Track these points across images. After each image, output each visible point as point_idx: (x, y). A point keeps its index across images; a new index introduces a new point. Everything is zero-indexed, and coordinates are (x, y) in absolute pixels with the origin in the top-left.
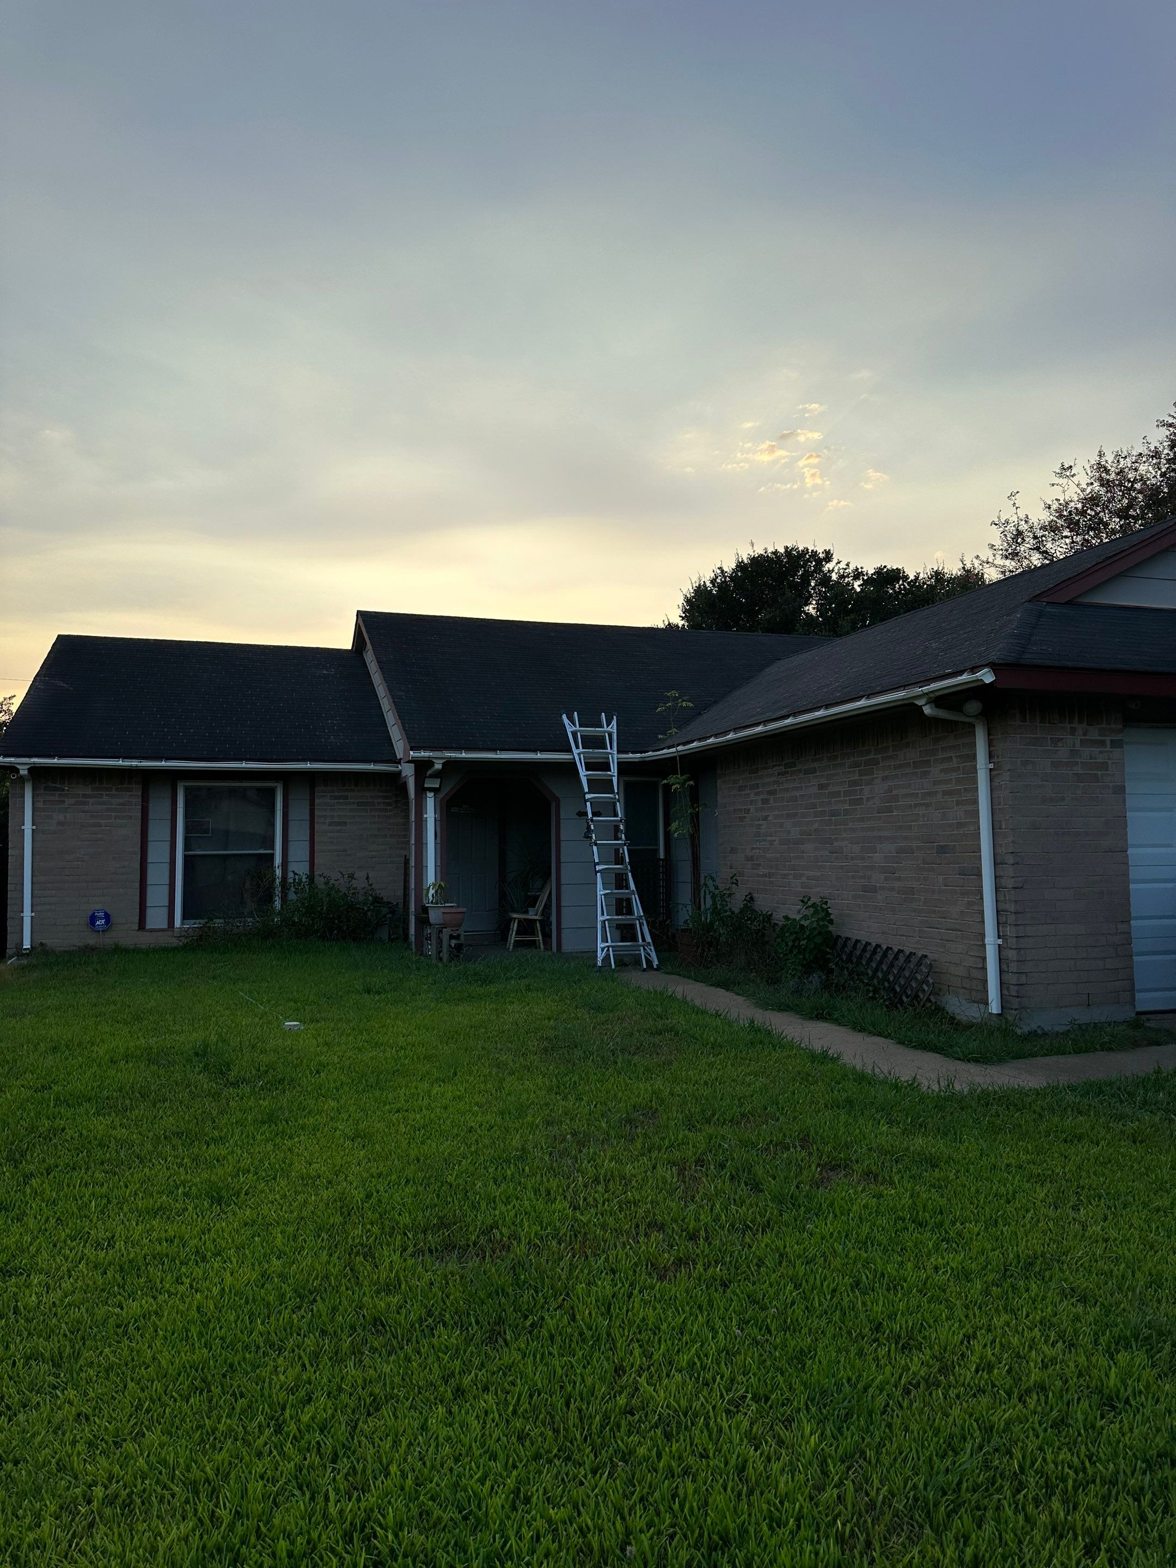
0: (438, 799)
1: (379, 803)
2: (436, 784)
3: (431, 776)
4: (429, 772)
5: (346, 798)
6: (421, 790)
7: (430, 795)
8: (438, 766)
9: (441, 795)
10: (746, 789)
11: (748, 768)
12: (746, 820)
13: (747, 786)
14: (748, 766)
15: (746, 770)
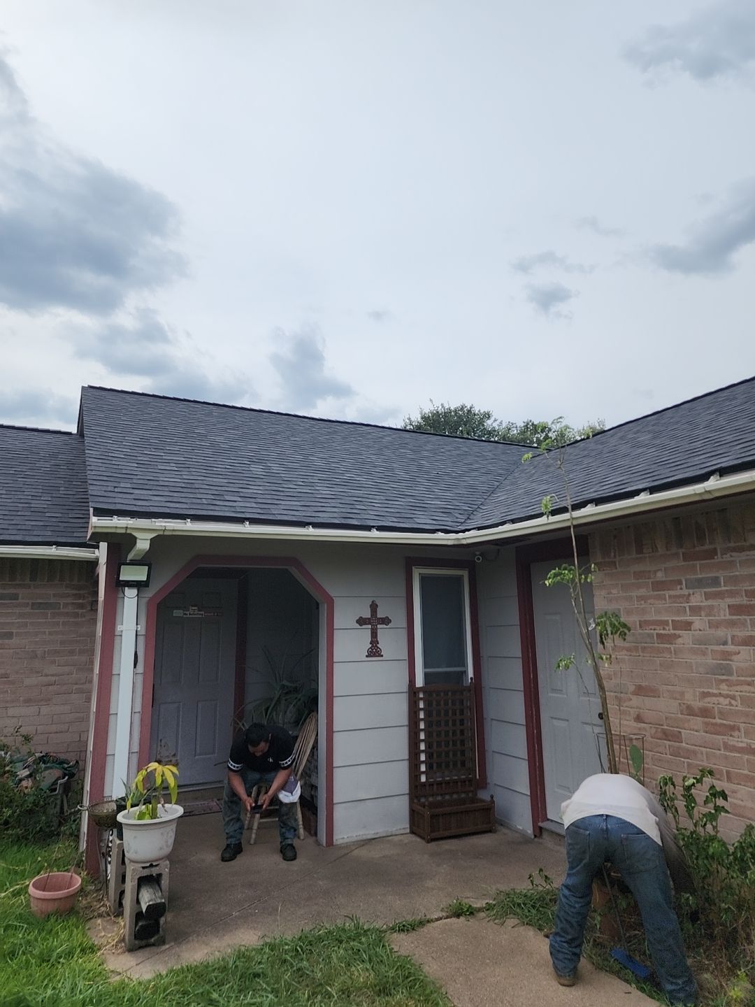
0: (144, 601)
1: (66, 605)
2: (140, 574)
3: (134, 563)
4: (130, 557)
5: (15, 597)
6: (116, 585)
7: (131, 593)
8: (143, 545)
9: (149, 593)
10: (679, 587)
11: (681, 551)
12: (680, 641)
13: (680, 582)
14: (682, 547)
15: (677, 554)
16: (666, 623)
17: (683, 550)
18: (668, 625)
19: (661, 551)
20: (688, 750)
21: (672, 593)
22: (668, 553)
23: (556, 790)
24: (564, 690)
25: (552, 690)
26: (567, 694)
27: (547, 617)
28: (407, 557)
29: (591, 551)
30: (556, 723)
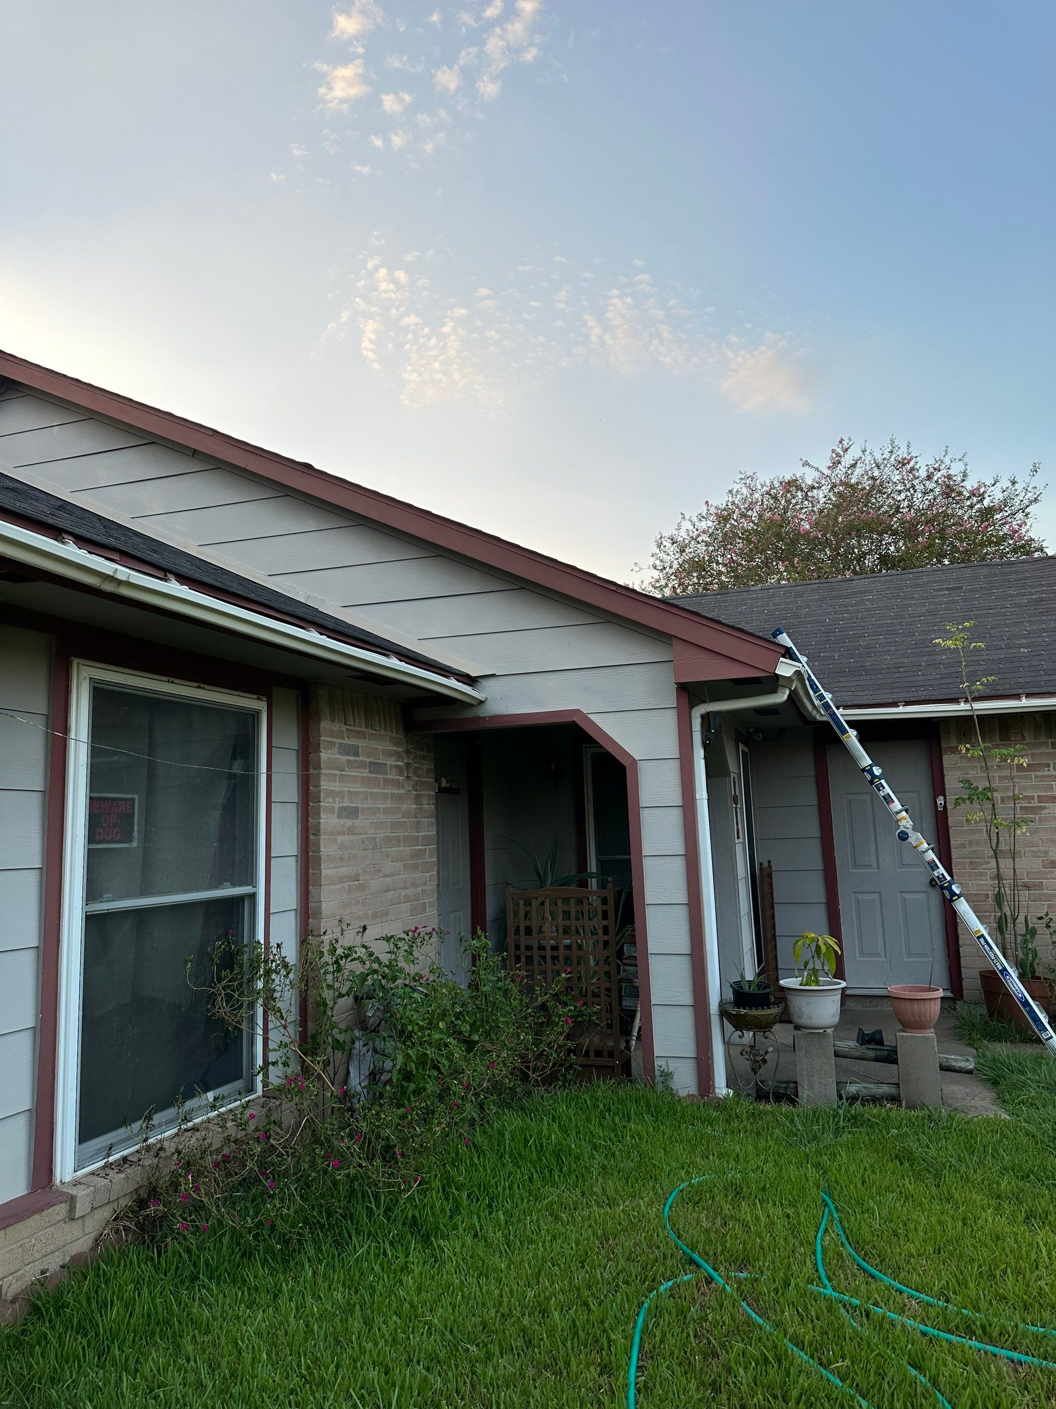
10: (1046, 769)
11: (1050, 741)
12: (1045, 811)
13: (1048, 765)
14: (1051, 738)
15: (1046, 743)
16: (1033, 798)
17: (1053, 740)
18: (1034, 799)
19: (1028, 740)
20: (1049, 895)
21: (1038, 773)
22: (1037, 741)
23: (858, 958)
24: (875, 865)
25: (856, 866)
26: (878, 868)
27: (849, 797)
28: (736, 730)
29: (942, 736)
30: (861, 897)
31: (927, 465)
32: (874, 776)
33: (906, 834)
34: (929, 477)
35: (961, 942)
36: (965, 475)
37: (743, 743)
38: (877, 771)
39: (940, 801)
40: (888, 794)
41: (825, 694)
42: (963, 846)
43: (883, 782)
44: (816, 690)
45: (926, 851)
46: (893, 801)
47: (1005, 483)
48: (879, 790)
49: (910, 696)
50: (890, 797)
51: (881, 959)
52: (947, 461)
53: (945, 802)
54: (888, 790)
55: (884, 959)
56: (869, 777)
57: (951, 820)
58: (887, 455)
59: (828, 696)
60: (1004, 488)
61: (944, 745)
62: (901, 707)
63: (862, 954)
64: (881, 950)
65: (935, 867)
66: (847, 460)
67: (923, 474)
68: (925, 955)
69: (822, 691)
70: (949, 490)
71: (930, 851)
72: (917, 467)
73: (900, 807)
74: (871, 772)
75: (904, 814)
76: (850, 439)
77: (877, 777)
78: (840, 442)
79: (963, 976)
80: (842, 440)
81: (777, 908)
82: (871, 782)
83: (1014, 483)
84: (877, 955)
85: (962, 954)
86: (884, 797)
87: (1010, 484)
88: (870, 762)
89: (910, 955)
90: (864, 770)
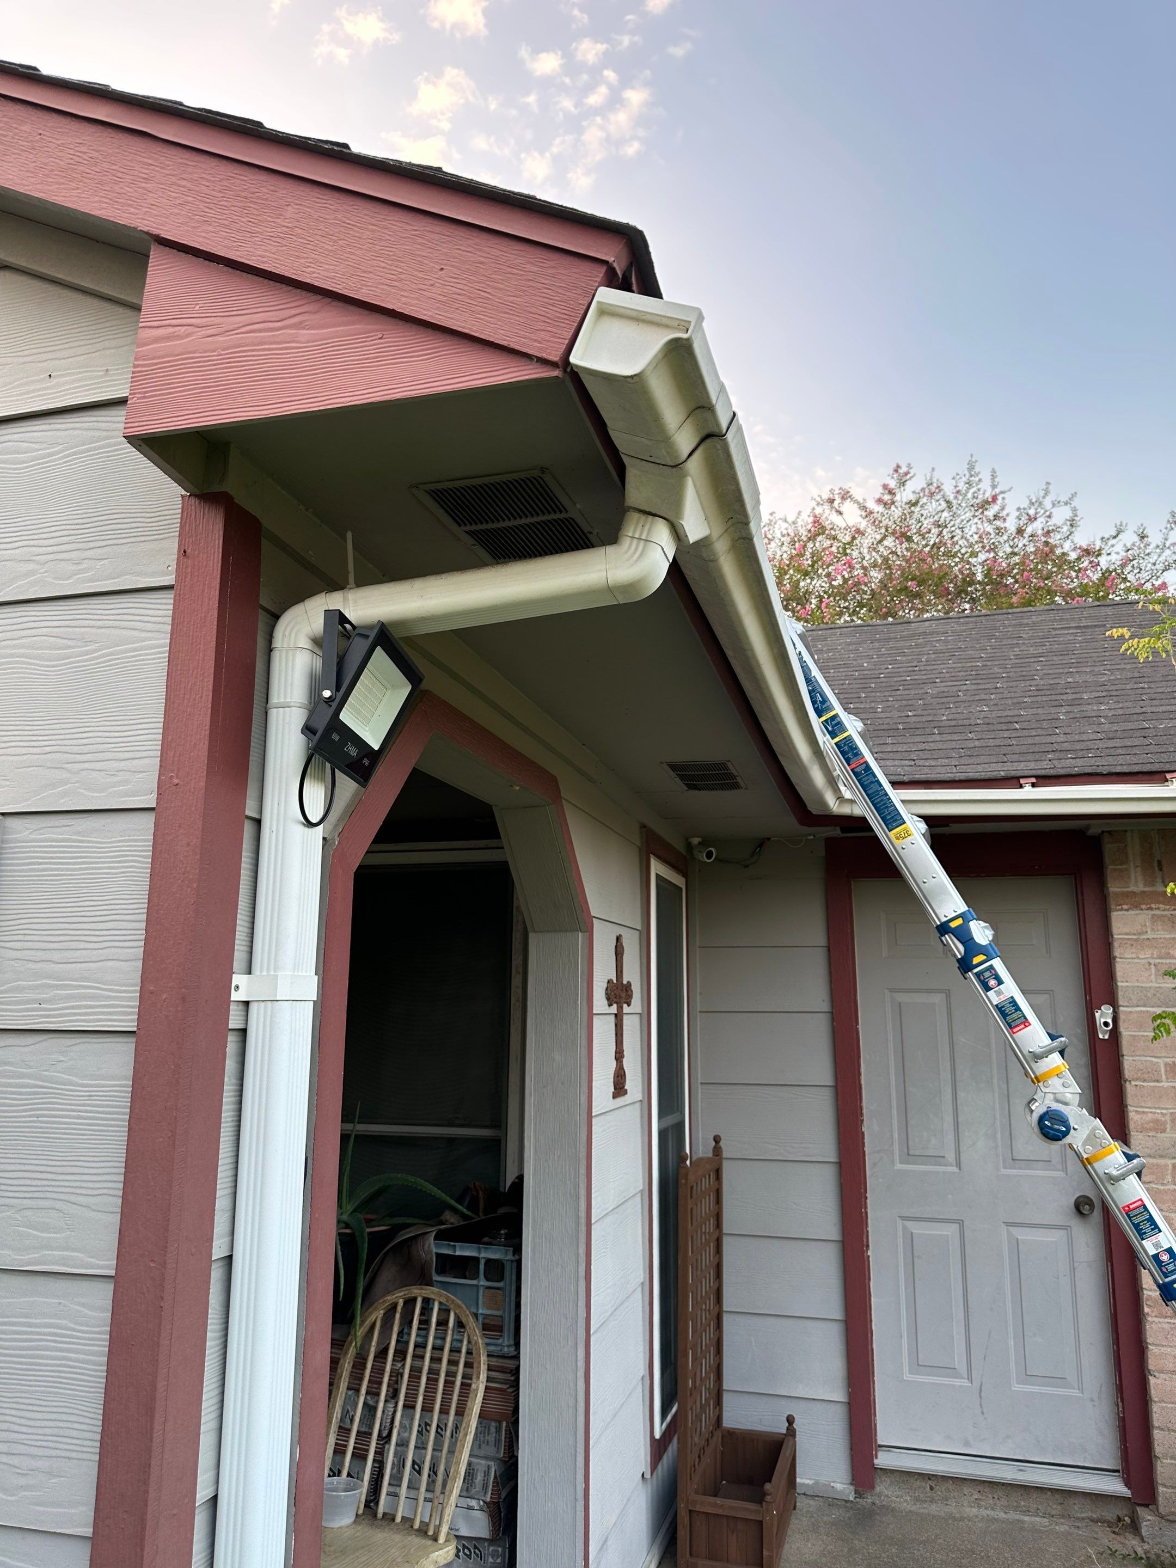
23: (907, 1376)
24: (951, 1157)
25: (908, 1156)
26: (959, 1165)
27: (900, 997)
28: (643, 826)
29: (1110, 868)
30: (917, 1229)
31: (1019, 509)
32: (971, 947)
33: (1065, 1122)
34: (1020, 532)
35: (1152, 1364)
36: (1072, 524)
37: (660, 858)
38: (981, 933)
39: (1104, 1015)
40: (1013, 1002)
41: (845, 717)
42: (1159, 1127)
43: (997, 963)
44: (821, 707)
45: (1123, 1177)
46: (1026, 1023)
47: (1129, 538)
48: (987, 988)
49: (1045, 767)
50: (1018, 1009)
51: (957, 1382)
52: (1047, 503)
53: (1115, 1019)
54: (1010, 988)
55: (966, 1383)
56: (959, 949)
57: (1129, 1064)
58: (962, 487)
59: (853, 726)
60: (1129, 546)
61: (1114, 888)
62: (1028, 788)
63: (918, 1366)
64: (960, 1362)
65: (1146, 1227)
66: (905, 495)
67: (1011, 525)
68: (1060, 1381)
69: (838, 709)
70: (1046, 552)
71: (1133, 1178)
72: (1004, 514)
73: (1046, 1041)
74: (964, 935)
75: (1056, 1059)
76: (909, 466)
77: (981, 950)
78: (896, 471)
79: (1158, 1449)
80: (898, 466)
81: (728, 1245)
82: (965, 965)
83: (1143, 537)
84: (951, 1371)
85: (1154, 1393)
86: (1000, 1009)
87: (1136, 539)
88: (962, 907)
89: (1027, 1377)
90: (944, 929)
